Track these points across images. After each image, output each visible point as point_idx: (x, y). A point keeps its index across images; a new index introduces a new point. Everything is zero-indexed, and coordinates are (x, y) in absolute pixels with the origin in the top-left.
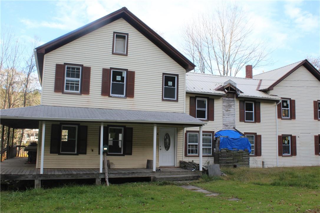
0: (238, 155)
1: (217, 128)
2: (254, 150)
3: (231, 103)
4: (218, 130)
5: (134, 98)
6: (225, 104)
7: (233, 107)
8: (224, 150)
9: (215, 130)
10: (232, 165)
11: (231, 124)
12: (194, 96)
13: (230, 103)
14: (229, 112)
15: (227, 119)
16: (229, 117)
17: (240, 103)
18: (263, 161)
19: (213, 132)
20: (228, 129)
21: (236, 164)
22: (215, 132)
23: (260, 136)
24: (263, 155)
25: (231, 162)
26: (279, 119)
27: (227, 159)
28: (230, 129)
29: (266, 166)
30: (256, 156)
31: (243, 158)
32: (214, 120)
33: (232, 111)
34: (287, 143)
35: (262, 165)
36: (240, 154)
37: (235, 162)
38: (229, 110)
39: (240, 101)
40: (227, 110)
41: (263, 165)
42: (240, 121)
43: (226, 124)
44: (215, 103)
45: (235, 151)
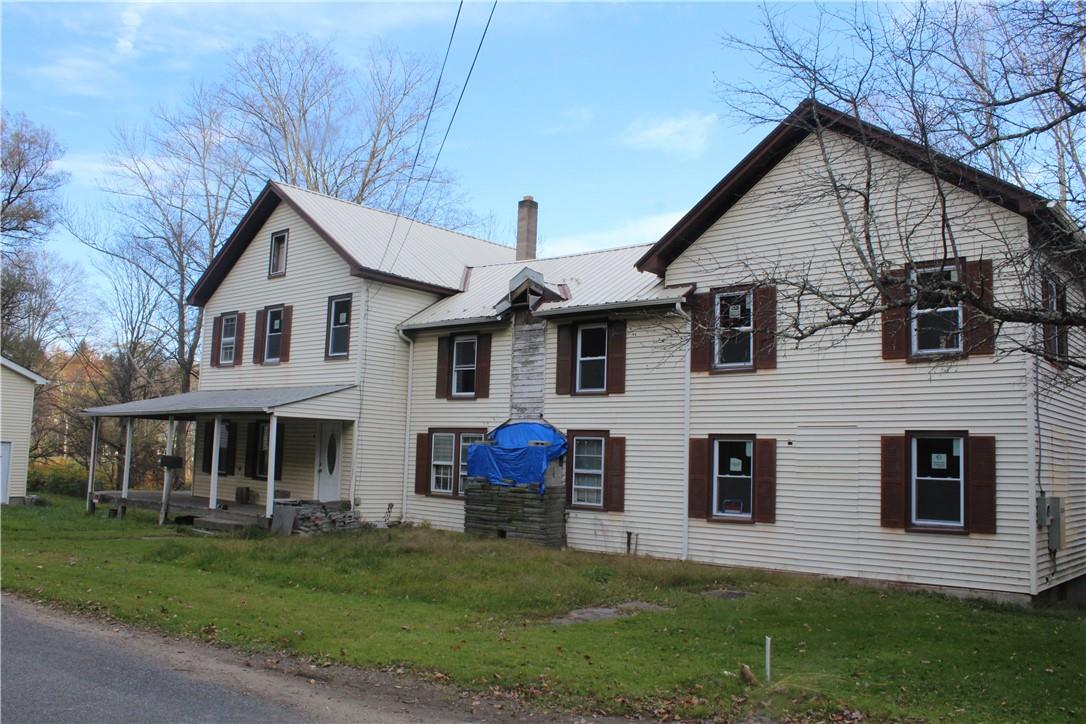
0: (513, 499)
1: (496, 420)
2: (602, 488)
3: (538, 340)
4: (498, 425)
5: (290, 361)
6: (521, 345)
7: (541, 350)
8: (475, 483)
9: (490, 425)
10: (495, 528)
11: (535, 406)
12: (447, 333)
13: (533, 340)
14: (529, 367)
15: (525, 389)
16: (529, 382)
17: (558, 333)
18: (629, 531)
19: (484, 430)
20: (526, 421)
21: (503, 526)
22: (490, 430)
23: (621, 442)
24: (631, 508)
25: (491, 521)
26: (695, 375)
27: (484, 508)
28: (531, 421)
29: (642, 551)
30: (607, 511)
31: (526, 509)
32: (490, 396)
33: (539, 363)
34: (739, 468)
35: (626, 546)
36: (515, 497)
37: (503, 521)
38: (532, 362)
39: (560, 329)
40: (526, 363)
41: (629, 544)
42: (558, 393)
43: (523, 406)
44: (493, 344)
45: (504, 488)
